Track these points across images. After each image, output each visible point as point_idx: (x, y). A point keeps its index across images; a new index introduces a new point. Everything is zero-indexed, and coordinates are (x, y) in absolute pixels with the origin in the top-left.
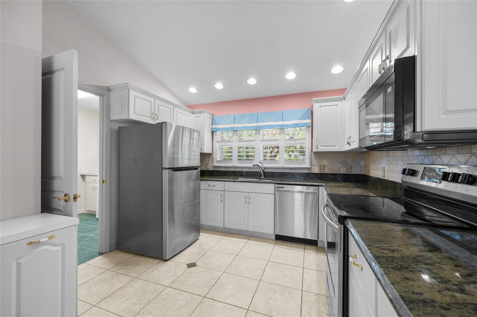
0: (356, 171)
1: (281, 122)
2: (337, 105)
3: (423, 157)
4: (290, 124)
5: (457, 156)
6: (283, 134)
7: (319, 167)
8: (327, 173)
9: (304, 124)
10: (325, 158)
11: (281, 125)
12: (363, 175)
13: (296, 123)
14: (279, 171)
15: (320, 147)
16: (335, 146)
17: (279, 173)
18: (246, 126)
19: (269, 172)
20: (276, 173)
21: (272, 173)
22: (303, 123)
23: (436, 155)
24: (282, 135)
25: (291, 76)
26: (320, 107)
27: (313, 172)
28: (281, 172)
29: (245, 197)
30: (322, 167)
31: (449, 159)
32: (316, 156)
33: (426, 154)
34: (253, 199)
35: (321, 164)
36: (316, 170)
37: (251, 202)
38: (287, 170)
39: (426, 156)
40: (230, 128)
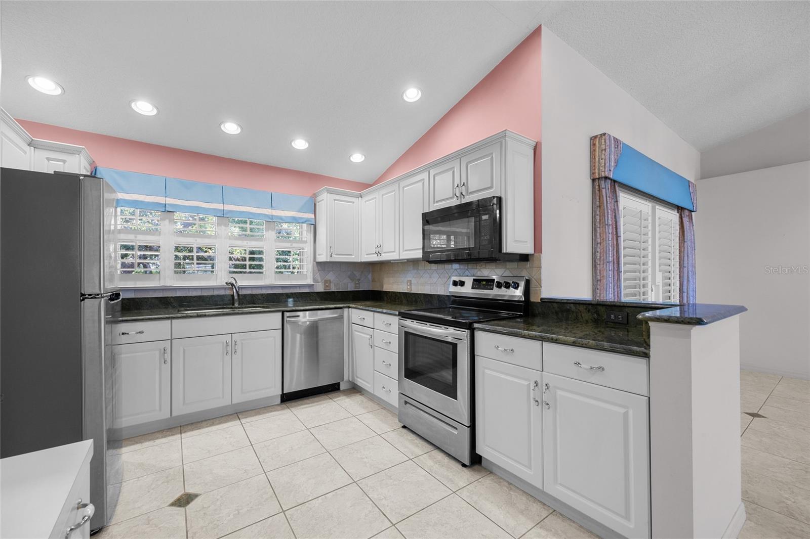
0: (365, 287)
1: (270, 211)
2: (353, 203)
3: (464, 270)
4: (285, 217)
5: (495, 270)
6: (272, 231)
7: (323, 284)
8: (333, 291)
9: (305, 220)
10: (331, 271)
11: (270, 215)
12: (372, 291)
13: (294, 216)
14: (264, 292)
15: (335, 256)
16: (351, 255)
17: (264, 296)
18: (198, 207)
19: (246, 295)
20: (260, 296)
21: (252, 296)
22: (304, 218)
23: (477, 269)
24: (270, 231)
25: (300, 144)
26: (335, 200)
27: (316, 291)
28: (268, 294)
29: (225, 343)
30: (327, 283)
31: (488, 272)
32: (319, 267)
33: (466, 268)
34: (242, 343)
35: (325, 279)
36: (320, 288)
37: (239, 351)
38: (277, 290)
39: (467, 270)
40: (153, 203)
